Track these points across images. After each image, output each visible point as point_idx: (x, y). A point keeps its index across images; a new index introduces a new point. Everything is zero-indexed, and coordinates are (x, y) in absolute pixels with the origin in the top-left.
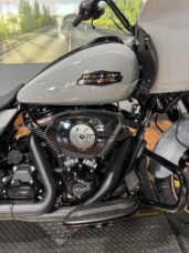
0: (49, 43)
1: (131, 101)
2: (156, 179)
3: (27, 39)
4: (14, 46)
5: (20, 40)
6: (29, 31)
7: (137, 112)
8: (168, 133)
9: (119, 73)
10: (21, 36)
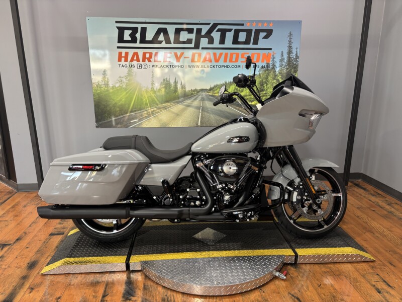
0: (183, 110)
1: (254, 153)
2: (272, 200)
3: (165, 108)
4: (153, 113)
5: (159, 108)
6: (167, 101)
7: (258, 159)
8: (279, 174)
9: (248, 137)
10: (160, 106)
